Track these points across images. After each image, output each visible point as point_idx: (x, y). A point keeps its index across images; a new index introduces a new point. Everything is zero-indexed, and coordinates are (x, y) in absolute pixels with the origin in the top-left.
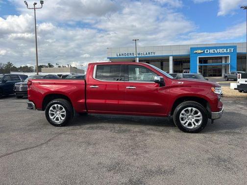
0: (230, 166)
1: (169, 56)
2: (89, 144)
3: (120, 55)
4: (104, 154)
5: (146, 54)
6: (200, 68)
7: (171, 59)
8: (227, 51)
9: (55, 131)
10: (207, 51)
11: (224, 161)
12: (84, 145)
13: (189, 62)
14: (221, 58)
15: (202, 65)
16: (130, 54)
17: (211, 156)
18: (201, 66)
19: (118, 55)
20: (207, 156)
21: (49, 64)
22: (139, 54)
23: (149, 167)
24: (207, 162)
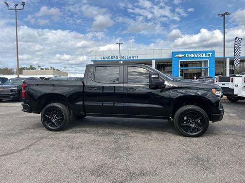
0: (208, 165)
1: (151, 60)
2: (72, 148)
3: (104, 58)
4: (87, 158)
5: (130, 57)
6: (182, 71)
7: (154, 62)
8: (206, 55)
9: (37, 136)
10: (188, 55)
11: (203, 161)
12: (67, 149)
13: (171, 65)
14: (200, 62)
15: (183, 68)
16: (114, 57)
17: (190, 157)
19: (102, 58)
20: (186, 157)
21: (31, 66)
22: (123, 57)
23: (132, 169)
24: (187, 162)
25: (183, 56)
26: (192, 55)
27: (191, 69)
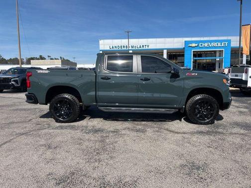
1: (163, 50)
2: (49, 147)
4: (61, 161)
5: (140, 47)
6: (195, 62)
7: (165, 52)
8: (221, 45)
10: (201, 45)
11: (198, 168)
12: (42, 149)
13: (183, 55)
14: (215, 52)
15: (196, 58)
16: (124, 47)
17: (184, 162)
18: (196, 60)
19: (111, 47)
20: (179, 162)
21: (41, 56)
22: (132, 47)
25: (196, 45)
26: (206, 45)
27: (205, 60)
